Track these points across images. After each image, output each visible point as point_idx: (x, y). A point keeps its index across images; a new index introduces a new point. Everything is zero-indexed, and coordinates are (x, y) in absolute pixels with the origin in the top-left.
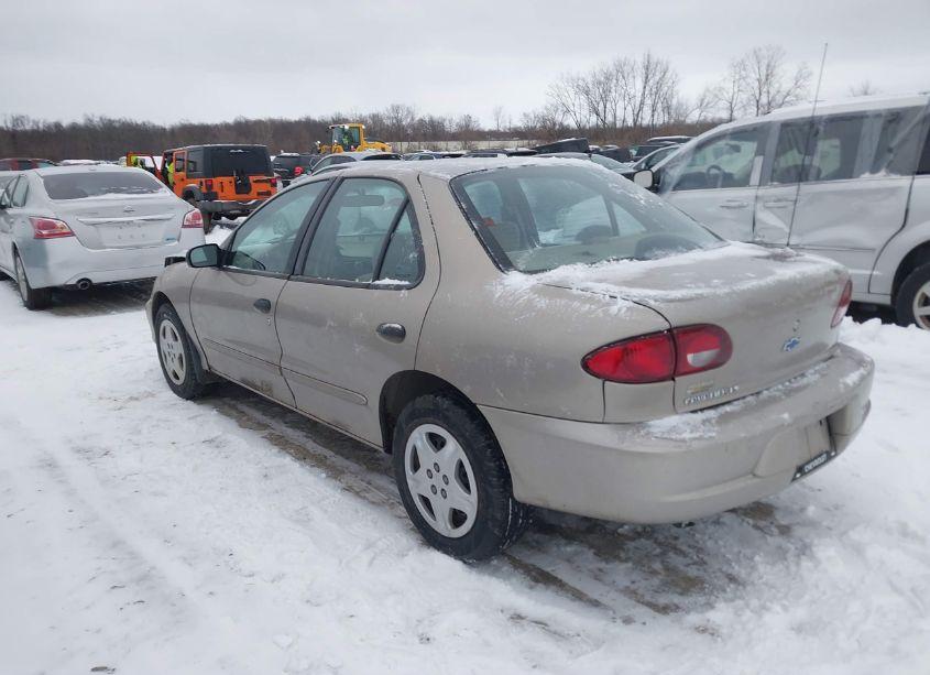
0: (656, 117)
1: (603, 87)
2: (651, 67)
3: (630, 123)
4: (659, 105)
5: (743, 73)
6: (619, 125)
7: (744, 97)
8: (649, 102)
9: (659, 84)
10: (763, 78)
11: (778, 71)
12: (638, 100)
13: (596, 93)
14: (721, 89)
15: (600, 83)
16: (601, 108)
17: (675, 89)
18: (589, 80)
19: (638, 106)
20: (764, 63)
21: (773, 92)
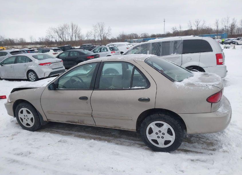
0: (76, 39)
1: (62, 31)
2: (73, 26)
3: (70, 40)
4: (77, 36)
5: (96, 28)
6: (67, 40)
7: (97, 34)
8: (74, 35)
9: (76, 31)
10: (101, 30)
11: (104, 28)
12: (71, 34)
13: (60, 32)
14: (92, 32)
15: (60, 30)
16: (62, 36)
17: (80, 32)
18: (58, 29)
19: (71, 36)
20: (101, 26)
21: (104, 33)
